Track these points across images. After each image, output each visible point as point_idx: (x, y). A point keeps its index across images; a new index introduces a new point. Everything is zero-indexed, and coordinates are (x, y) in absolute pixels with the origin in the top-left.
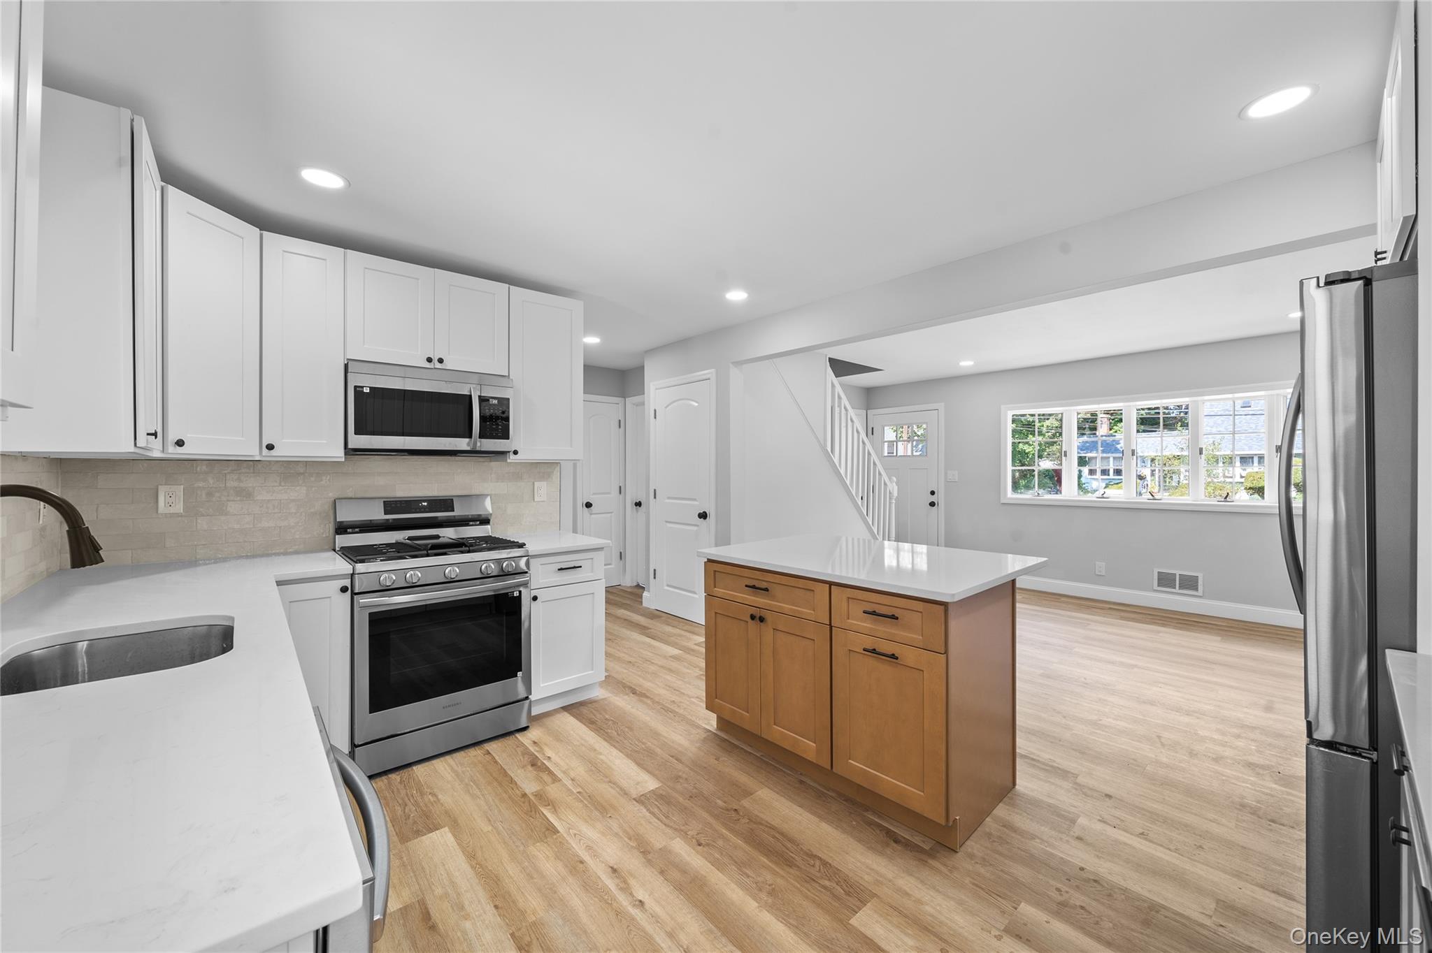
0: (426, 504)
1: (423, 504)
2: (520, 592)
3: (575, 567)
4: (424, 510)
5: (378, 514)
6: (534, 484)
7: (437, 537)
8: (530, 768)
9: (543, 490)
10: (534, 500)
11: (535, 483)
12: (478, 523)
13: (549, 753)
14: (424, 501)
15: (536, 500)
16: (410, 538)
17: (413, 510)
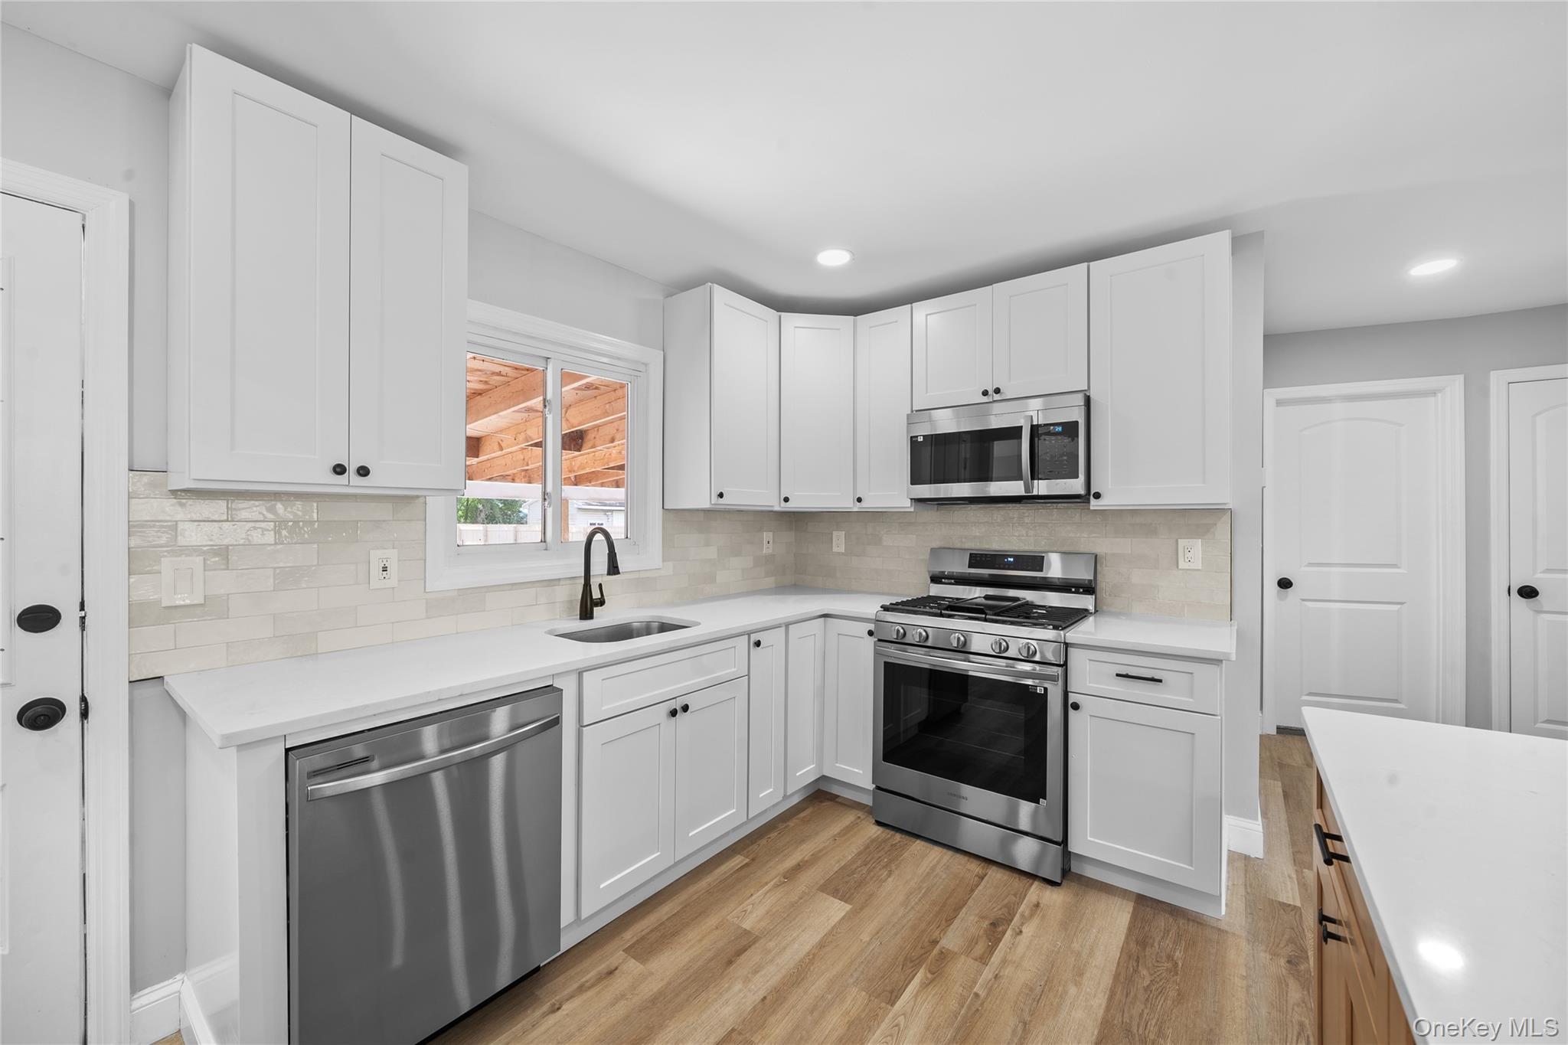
0: (1012, 560)
1: (1009, 559)
2: (1046, 689)
3: (1153, 680)
4: (1010, 566)
5: (961, 567)
6: (1177, 541)
7: (1016, 599)
8: (985, 924)
9: (1193, 552)
10: (1178, 567)
11: (1179, 540)
12: (1081, 590)
13: (1028, 930)
14: (1011, 556)
15: (1180, 567)
16: (987, 597)
17: (997, 566)
